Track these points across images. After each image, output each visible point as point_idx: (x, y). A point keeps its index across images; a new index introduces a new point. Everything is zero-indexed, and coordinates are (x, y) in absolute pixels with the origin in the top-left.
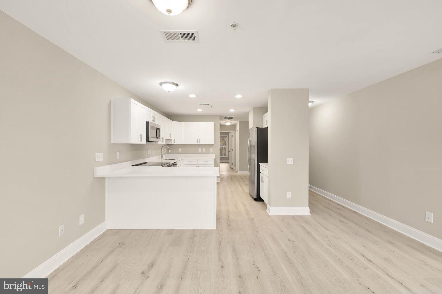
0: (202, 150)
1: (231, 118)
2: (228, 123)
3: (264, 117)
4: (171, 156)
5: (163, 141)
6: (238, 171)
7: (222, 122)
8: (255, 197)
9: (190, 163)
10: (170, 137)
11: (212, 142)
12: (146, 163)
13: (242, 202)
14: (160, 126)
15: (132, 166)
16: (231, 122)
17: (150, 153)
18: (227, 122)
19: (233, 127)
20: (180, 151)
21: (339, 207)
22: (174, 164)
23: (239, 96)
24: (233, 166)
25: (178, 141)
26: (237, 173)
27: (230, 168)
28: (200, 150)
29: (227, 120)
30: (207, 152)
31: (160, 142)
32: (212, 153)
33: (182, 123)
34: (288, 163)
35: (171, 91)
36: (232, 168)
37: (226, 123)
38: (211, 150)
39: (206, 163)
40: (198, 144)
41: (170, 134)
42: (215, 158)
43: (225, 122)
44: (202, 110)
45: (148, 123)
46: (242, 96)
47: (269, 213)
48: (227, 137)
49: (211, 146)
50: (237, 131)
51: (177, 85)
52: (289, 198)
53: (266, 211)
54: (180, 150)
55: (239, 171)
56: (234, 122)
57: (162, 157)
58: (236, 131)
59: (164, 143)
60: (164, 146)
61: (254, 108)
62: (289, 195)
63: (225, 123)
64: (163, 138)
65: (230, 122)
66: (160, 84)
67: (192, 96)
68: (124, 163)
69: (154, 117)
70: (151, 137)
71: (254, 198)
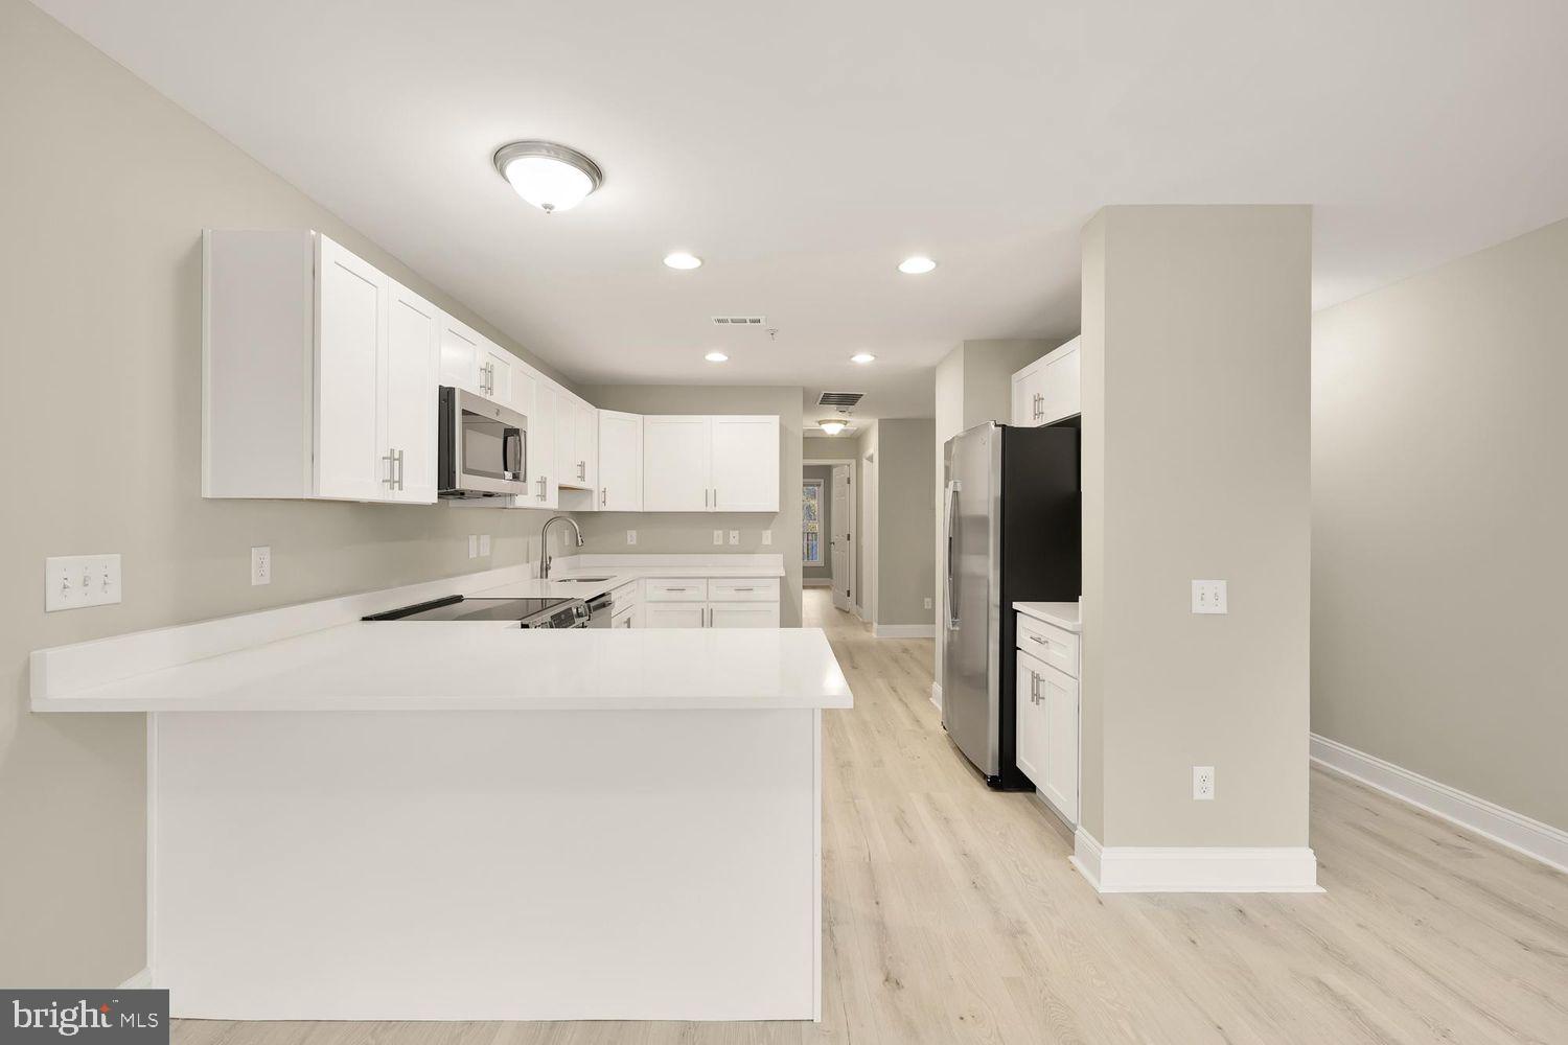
0: (726, 537)
1: (847, 400)
2: (833, 426)
3: (1015, 385)
4: (590, 564)
5: (543, 497)
6: (875, 625)
7: (810, 423)
8: (992, 769)
9: (675, 595)
10: (582, 478)
11: (771, 503)
12: (458, 599)
13: (928, 797)
14: (523, 417)
15: (364, 619)
16: (846, 423)
17: (485, 552)
18: (829, 421)
19: (852, 444)
20: (629, 542)
21: (1438, 833)
22: (593, 604)
23: (917, 265)
24: (851, 602)
25: (620, 497)
26: (868, 631)
27: (837, 608)
28: (718, 536)
29: (832, 412)
30: (749, 549)
31: (527, 499)
32: (768, 550)
33: (638, 417)
34: (1198, 607)
35: (561, 207)
36: (844, 611)
37: (824, 427)
38: (767, 537)
39: (743, 595)
40: (711, 509)
41: (582, 465)
42: (783, 575)
43: (820, 423)
44: (724, 358)
45: (446, 396)
46: (933, 265)
47: (1093, 880)
48: (819, 485)
49: (766, 518)
50: (870, 459)
51: (595, 172)
52: (1203, 797)
53: (1070, 857)
54: (632, 537)
55: (879, 624)
56: (856, 421)
57: (545, 570)
58: (865, 462)
59: (552, 502)
60: (555, 517)
61: (969, 346)
62: (1204, 781)
63: (817, 427)
64: (543, 482)
65: (839, 421)
66: (499, 158)
67: (682, 261)
68: (312, 605)
69: (488, 371)
70: (466, 471)
71: (985, 777)
